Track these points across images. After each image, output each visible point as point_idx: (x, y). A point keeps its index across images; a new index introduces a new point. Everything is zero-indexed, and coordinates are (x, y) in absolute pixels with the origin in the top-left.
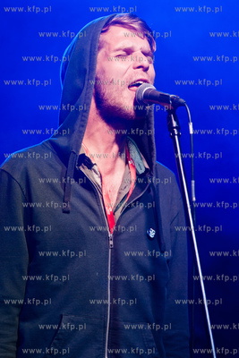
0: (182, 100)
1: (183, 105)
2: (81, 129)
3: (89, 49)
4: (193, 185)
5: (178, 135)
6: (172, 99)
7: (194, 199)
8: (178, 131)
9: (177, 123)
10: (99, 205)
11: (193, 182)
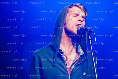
0: (92, 30)
1: (93, 32)
2: (60, 39)
3: (64, 13)
4: (96, 58)
5: (91, 42)
6: (89, 30)
7: (97, 63)
8: (91, 40)
9: (91, 38)
10: (65, 65)
11: (96, 57)
